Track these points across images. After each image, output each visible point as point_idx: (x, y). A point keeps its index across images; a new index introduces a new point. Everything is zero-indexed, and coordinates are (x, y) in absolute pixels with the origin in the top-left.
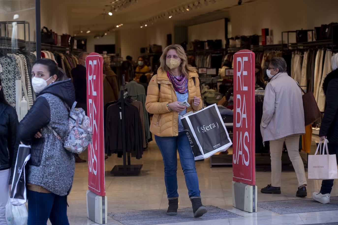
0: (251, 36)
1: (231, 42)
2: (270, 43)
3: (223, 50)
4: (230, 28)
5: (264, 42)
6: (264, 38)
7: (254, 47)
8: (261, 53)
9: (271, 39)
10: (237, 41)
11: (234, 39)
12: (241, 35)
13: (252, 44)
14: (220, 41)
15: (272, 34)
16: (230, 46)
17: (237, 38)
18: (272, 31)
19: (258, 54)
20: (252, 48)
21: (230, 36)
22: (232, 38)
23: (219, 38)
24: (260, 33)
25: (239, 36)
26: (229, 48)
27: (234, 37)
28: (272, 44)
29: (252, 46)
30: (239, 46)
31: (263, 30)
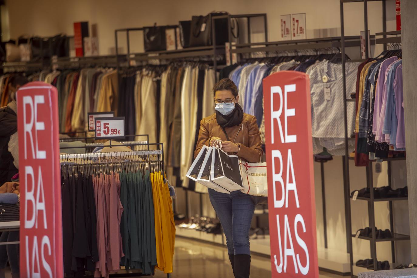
0: (51, 39)
1: (9, 48)
2: (93, 52)
4: (6, 20)
5: (81, 51)
6: (80, 42)
7: (58, 60)
8: (75, 74)
9: (93, 44)
10: (22, 47)
11: (17, 42)
12: (31, 35)
13: (54, 55)
15: (95, 34)
16: (7, 59)
17: (22, 41)
18: (95, 27)
19: (68, 76)
20: (55, 63)
21: (6, 37)
22: (12, 42)
24: (70, 32)
25: (26, 37)
26: (5, 61)
27: (16, 38)
28: (95, 54)
29: (55, 59)
30: (28, 59)
31: (76, 25)
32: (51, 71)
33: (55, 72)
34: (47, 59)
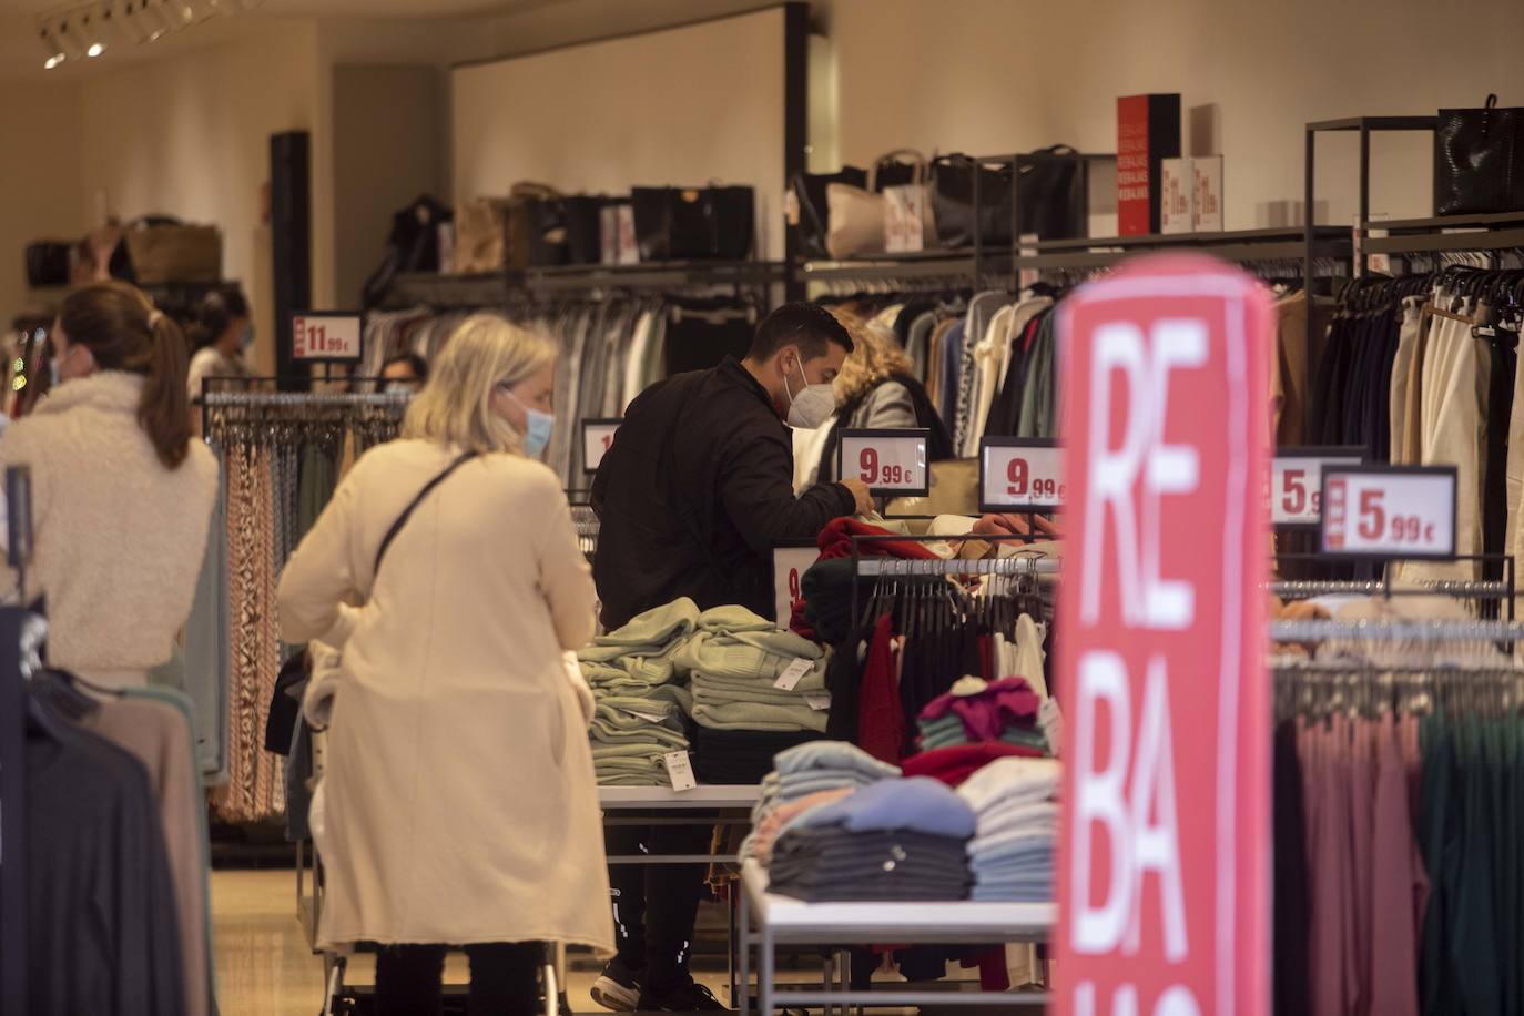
0: (1012, 164)
1: (840, 201)
2: (1196, 220)
3: (766, 271)
4: (826, 89)
6: (1143, 177)
7: (1042, 251)
9: (1200, 183)
10: (891, 195)
11: (871, 180)
12: (929, 151)
13: (1027, 230)
14: (736, 204)
15: (1203, 147)
16: (831, 245)
17: (893, 174)
18: (1204, 117)
20: (1029, 263)
21: (825, 159)
22: (851, 177)
23: (728, 177)
24: (1100, 135)
25: (905, 160)
26: (820, 256)
27: (867, 162)
28: (1208, 225)
29: (1028, 246)
30: (915, 245)
31: (1126, 105)
32: (1013, 296)
33: (1026, 296)
34: (999, 244)
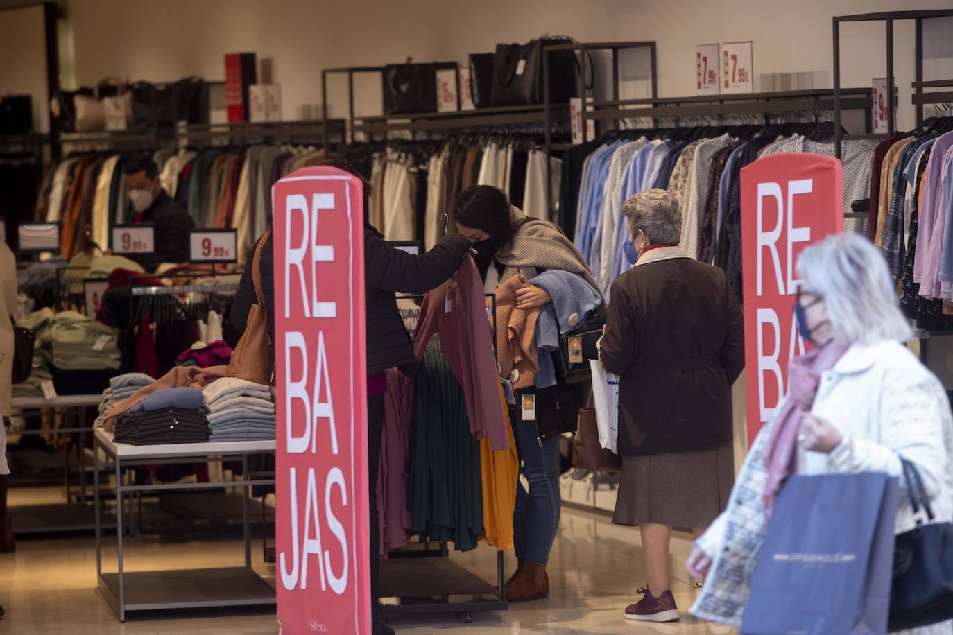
0: (170, 88)
1: (81, 105)
2: (267, 115)
3: (39, 139)
4: (68, 46)
5: (241, 112)
6: (239, 93)
7: (189, 130)
8: (232, 158)
9: (269, 98)
10: (108, 102)
11: (96, 93)
12: (124, 80)
13: (181, 118)
14: (22, 104)
15: (268, 79)
16: (78, 126)
17: (107, 90)
18: (268, 64)
19: (216, 163)
20: (182, 136)
21: (70, 83)
22: (85, 92)
23: (18, 90)
24: (216, 72)
25: (113, 83)
26: (73, 130)
27: (93, 83)
28: (274, 118)
29: (182, 126)
30: (122, 126)
31: (230, 60)
32: (175, 152)
33: (182, 152)
34: (166, 126)
